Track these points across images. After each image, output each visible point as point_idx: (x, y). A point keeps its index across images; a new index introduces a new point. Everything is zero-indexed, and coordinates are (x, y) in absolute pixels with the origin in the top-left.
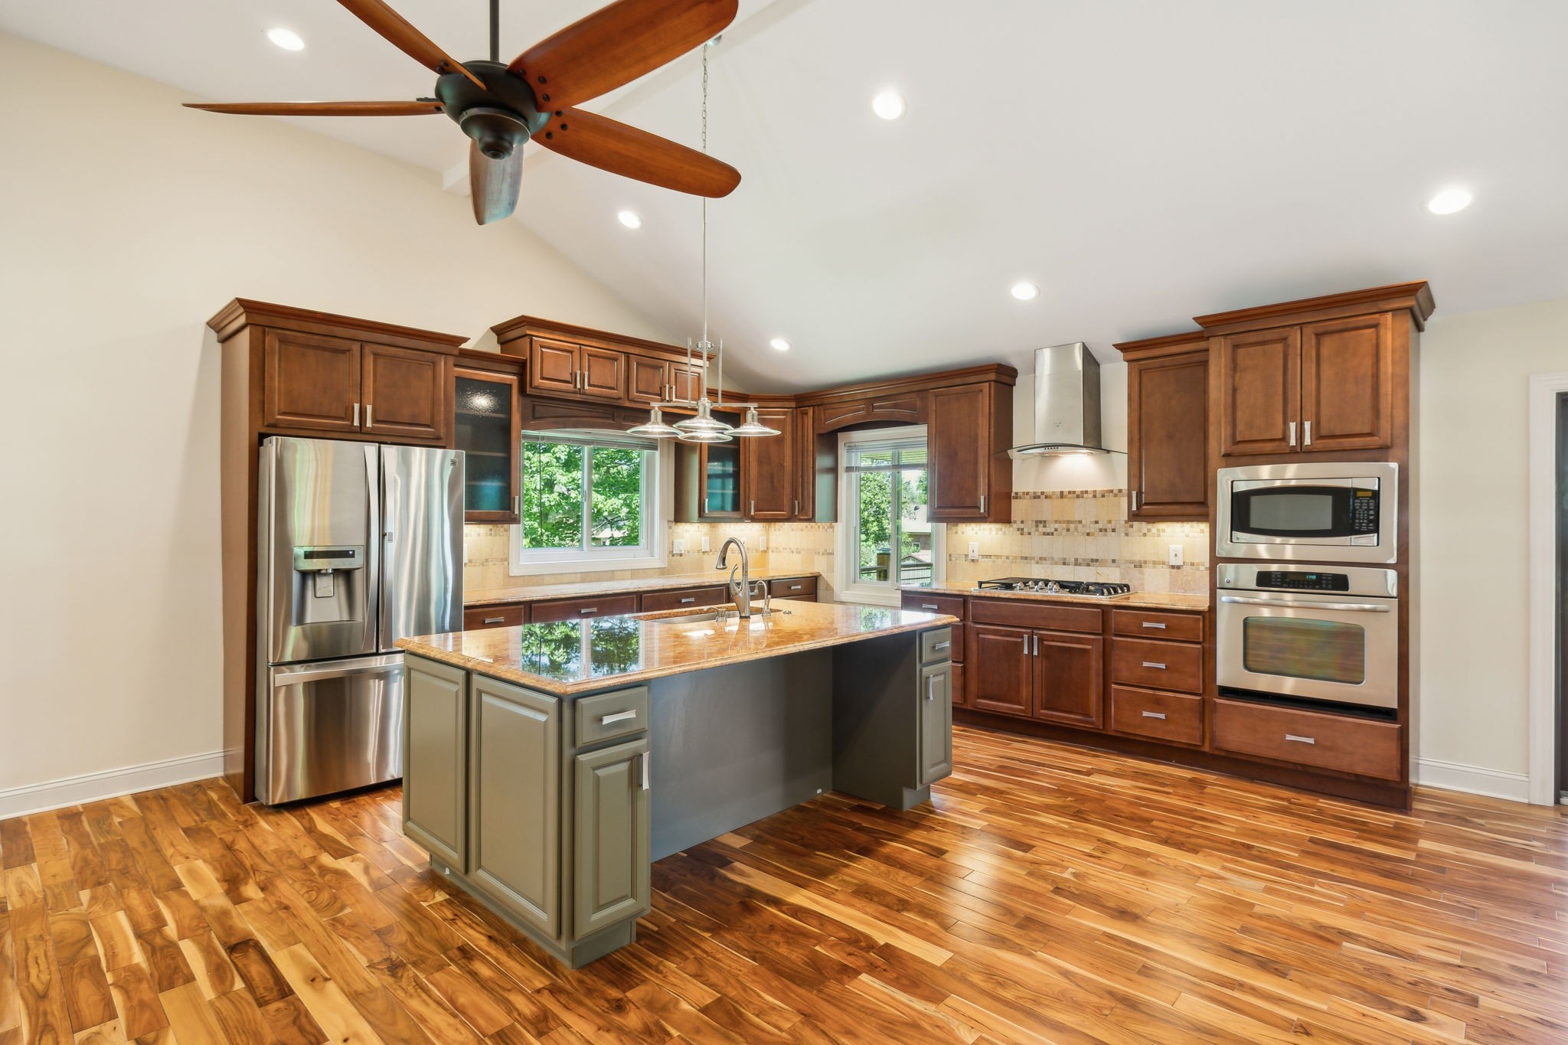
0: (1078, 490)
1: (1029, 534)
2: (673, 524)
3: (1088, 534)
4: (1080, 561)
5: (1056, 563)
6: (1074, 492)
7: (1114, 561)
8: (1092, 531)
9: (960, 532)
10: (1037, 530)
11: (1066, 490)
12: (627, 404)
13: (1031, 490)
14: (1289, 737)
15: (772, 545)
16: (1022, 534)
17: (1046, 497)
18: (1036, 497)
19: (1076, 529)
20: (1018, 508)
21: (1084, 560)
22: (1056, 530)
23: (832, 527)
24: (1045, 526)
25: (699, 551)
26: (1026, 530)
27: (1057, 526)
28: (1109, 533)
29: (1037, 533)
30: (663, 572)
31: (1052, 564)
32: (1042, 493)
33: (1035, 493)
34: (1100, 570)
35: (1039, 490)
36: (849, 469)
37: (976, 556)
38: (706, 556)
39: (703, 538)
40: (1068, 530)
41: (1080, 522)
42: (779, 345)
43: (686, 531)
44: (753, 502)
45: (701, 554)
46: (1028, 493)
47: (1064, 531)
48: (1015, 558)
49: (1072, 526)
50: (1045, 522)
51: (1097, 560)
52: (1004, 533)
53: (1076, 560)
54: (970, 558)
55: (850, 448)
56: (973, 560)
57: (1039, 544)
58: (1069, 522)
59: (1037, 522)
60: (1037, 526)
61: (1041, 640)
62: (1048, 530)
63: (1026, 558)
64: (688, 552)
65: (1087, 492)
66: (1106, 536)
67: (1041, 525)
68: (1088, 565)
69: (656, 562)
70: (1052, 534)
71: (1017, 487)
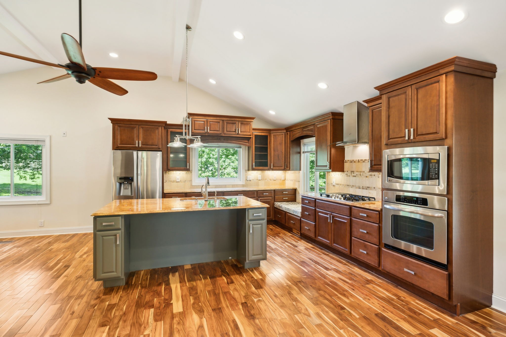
0: (364, 159)
1: (349, 176)
2: (247, 171)
3: (366, 177)
4: (364, 187)
5: (357, 188)
6: (362, 160)
7: (374, 188)
8: (367, 175)
9: (330, 175)
10: (351, 175)
11: (360, 159)
12: (224, 135)
13: (350, 159)
14: (406, 270)
15: (287, 178)
16: (347, 176)
17: (354, 162)
18: (351, 162)
19: (363, 174)
20: (346, 165)
21: (365, 187)
22: (357, 175)
23: (299, 172)
24: (354, 173)
25: (257, 180)
26: (348, 175)
27: (357, 173)
28: (373, 177)
29: (351, 176)
30: (243, 186)
31: (355, 188)
32: (353, 160)
33: (351, 160)
34: (371, 191)
35: (352, 159)
36: (304, 152)
37: (334, 184)
38: (260, 181)
39: (259, 175)
40: (360, 175)
41: (364, 172)
42: (272, 112)
43: (252, 173)
44: (272, 164)
45: (258, 180)
46: (349, 160)
47: (359, 176)
48: (345, 185)
49: (362, 173)
50: (354, 171)
51: (369, 187)
52: (342, 176)
53: (363, 187)
54: (333, 185)
55: (305, 145)
56: (334, 186)
57: (352, 180)
58: (361, 172)
59: (351, 171)
60: (351, 173)
61: (333, 217)
62: (355, 175)
63: (348, 185)
64: (253, 180)
65: (366, 160)
66: (372, 177)
67: (352, 173)
68: (366, 189)
69: (241, 183)
70: (356, 176)
71: (346, 158)
